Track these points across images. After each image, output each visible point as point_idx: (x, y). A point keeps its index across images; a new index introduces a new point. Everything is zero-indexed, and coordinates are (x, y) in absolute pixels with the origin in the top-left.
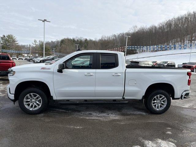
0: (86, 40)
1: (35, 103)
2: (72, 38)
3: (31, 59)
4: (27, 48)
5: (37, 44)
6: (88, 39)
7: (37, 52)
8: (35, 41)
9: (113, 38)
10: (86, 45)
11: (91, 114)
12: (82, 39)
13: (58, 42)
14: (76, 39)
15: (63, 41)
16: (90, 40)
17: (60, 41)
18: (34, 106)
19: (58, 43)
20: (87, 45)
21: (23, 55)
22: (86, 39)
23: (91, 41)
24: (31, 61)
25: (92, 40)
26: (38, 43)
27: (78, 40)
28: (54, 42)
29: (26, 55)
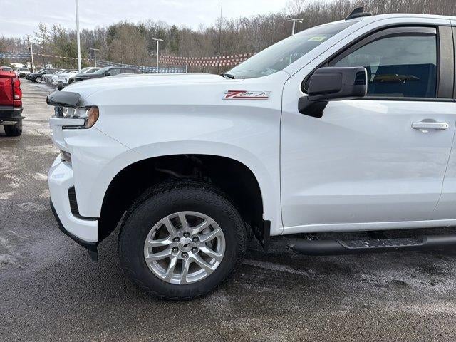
0: (174, 29)
1: (191, 254)
2: (136, 23)
3: (39, 76)
4: (20, 47)
5: (47, 34)
6: (180, 27)
7: (49, 59)
8: (42, 28)
9: (240, 27)
10: (174, 41)
11: (403, 284)
12: (164, 26)
13: (101, 33)
14: (147, 27)
15: (113, 32)
16: (184, 30)
17: (106, 29)
18: (187, 266)
19: (100, 36)
20: (177, 42)
21: (12, 64)
22: (174, 27)
23: (186, 32)
24: (38, 80)
25: (189, 31)
26: (50, 33)
27: (153, 29)
28: (92, 32)
29: (20, 66)
